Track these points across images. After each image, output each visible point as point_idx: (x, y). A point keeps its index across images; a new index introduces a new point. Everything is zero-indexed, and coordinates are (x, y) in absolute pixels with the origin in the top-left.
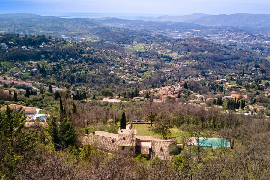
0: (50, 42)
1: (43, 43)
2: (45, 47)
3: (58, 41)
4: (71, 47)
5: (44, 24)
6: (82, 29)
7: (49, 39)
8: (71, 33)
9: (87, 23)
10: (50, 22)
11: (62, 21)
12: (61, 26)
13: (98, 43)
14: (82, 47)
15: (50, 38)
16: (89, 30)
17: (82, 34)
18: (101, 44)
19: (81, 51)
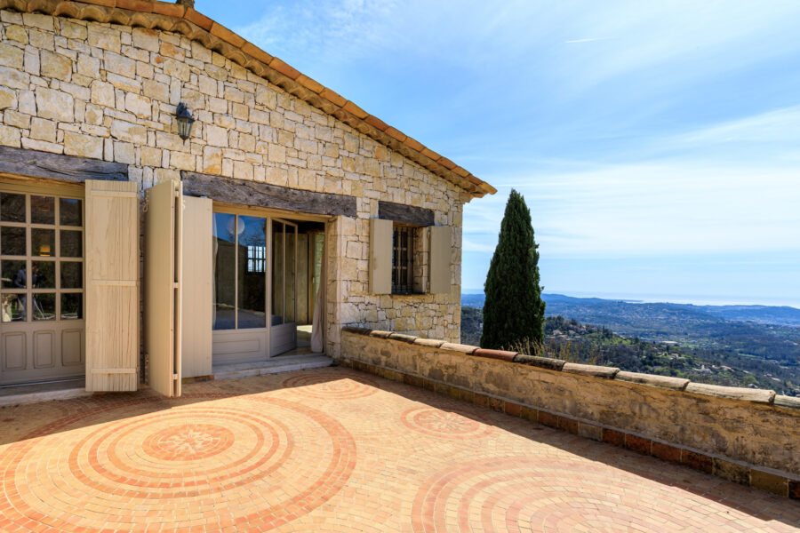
0: (571, 332)
1: (556, 332)
2: (559, 338)
3: (591, 332)
4: (624, 346)
5: (577, 310)
6: (668, 323)
7: (571, 326)
8: (636, 330)
9: (684, 314)
10: (590, 307)
11: (619, 306)
12: (615, 315)
13: (713, 353)
14: (654, 351)
15: (574, 323)
16: (691, 326)
17: (665, 333)
18: (722, 356)
19: (651, 358)
